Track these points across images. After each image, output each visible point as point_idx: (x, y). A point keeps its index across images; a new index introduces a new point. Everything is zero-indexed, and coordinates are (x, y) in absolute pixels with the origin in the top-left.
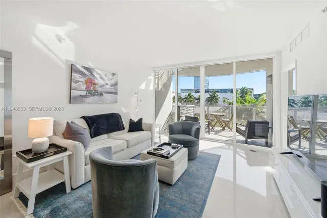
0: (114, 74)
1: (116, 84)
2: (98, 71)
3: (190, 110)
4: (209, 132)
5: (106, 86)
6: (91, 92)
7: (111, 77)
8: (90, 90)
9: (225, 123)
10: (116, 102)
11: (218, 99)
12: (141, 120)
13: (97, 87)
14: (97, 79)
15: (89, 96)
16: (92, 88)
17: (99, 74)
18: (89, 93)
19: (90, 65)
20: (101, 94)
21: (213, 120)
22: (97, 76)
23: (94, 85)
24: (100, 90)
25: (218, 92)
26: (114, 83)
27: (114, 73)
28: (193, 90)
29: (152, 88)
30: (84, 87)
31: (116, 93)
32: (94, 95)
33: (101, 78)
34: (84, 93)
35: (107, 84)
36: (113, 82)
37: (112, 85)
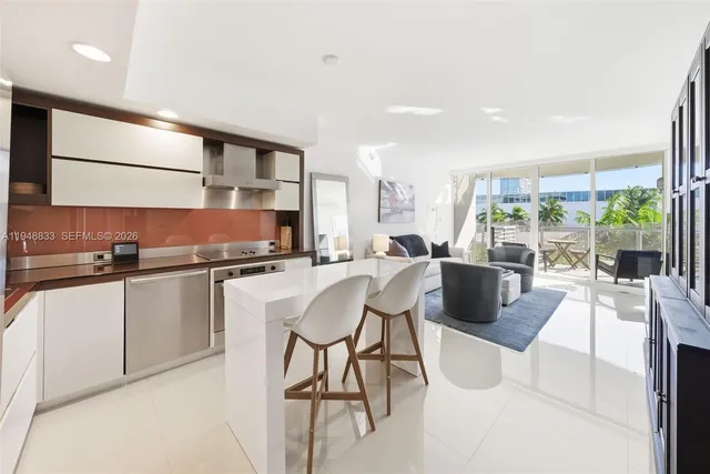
0: (411, 187)
2: (399, 185)
3: (510, 234)
4: (545, 269)
5: (406, 202)
7: (409, 190)
8: (393, 207)
9: (576, 256)
10: (415, 221)
11: (561, 216)
12: (446, 244)
13: (398, 203)
14: (398, 194)
15: (392, 214)
16: (394, 205)
17: (400, 188)
18: (392, 211)
19: (392, 179)
20: (401, 212)
21: (552, 252)
22: (398, 191)
24: (400, 206)
25: (563, 199)
26: (411, 198)
27: (412, 184)
28: (499, 197)
29: (450, 201)
30: (389, 204)
31: (413, 210)
32: (396, 213)
33: (401, 192)
34: (388, 211)
35: (406, 199)
36: (411, 196)
37: (410, 201)
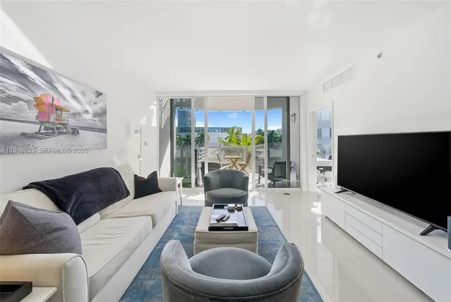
0: (99, 94)
1: (102, 114)
2: (66, 82)
5: (85, 116)
6: (50, 126)
7: (93, 97)
8: (48, 122)
10: (105, 146)
12: (154, 175)
13: (64, 115)
14: (64, 99)
15: (47, 134)
16: (52, 118)
17: (69, 89)
18: (45, 129)
20: (75, 132)
22: (65, 92)
23: (59, 112)
24: (72, 122)
26: (99, 111)
27: (100, 91)
30: (33, 114)
31: (104, 131)
32: (60, 133)
33: (74, 97)
34: (34, 128)
35: (87, 112)
36: (97, 108)
37: (96, 115)
